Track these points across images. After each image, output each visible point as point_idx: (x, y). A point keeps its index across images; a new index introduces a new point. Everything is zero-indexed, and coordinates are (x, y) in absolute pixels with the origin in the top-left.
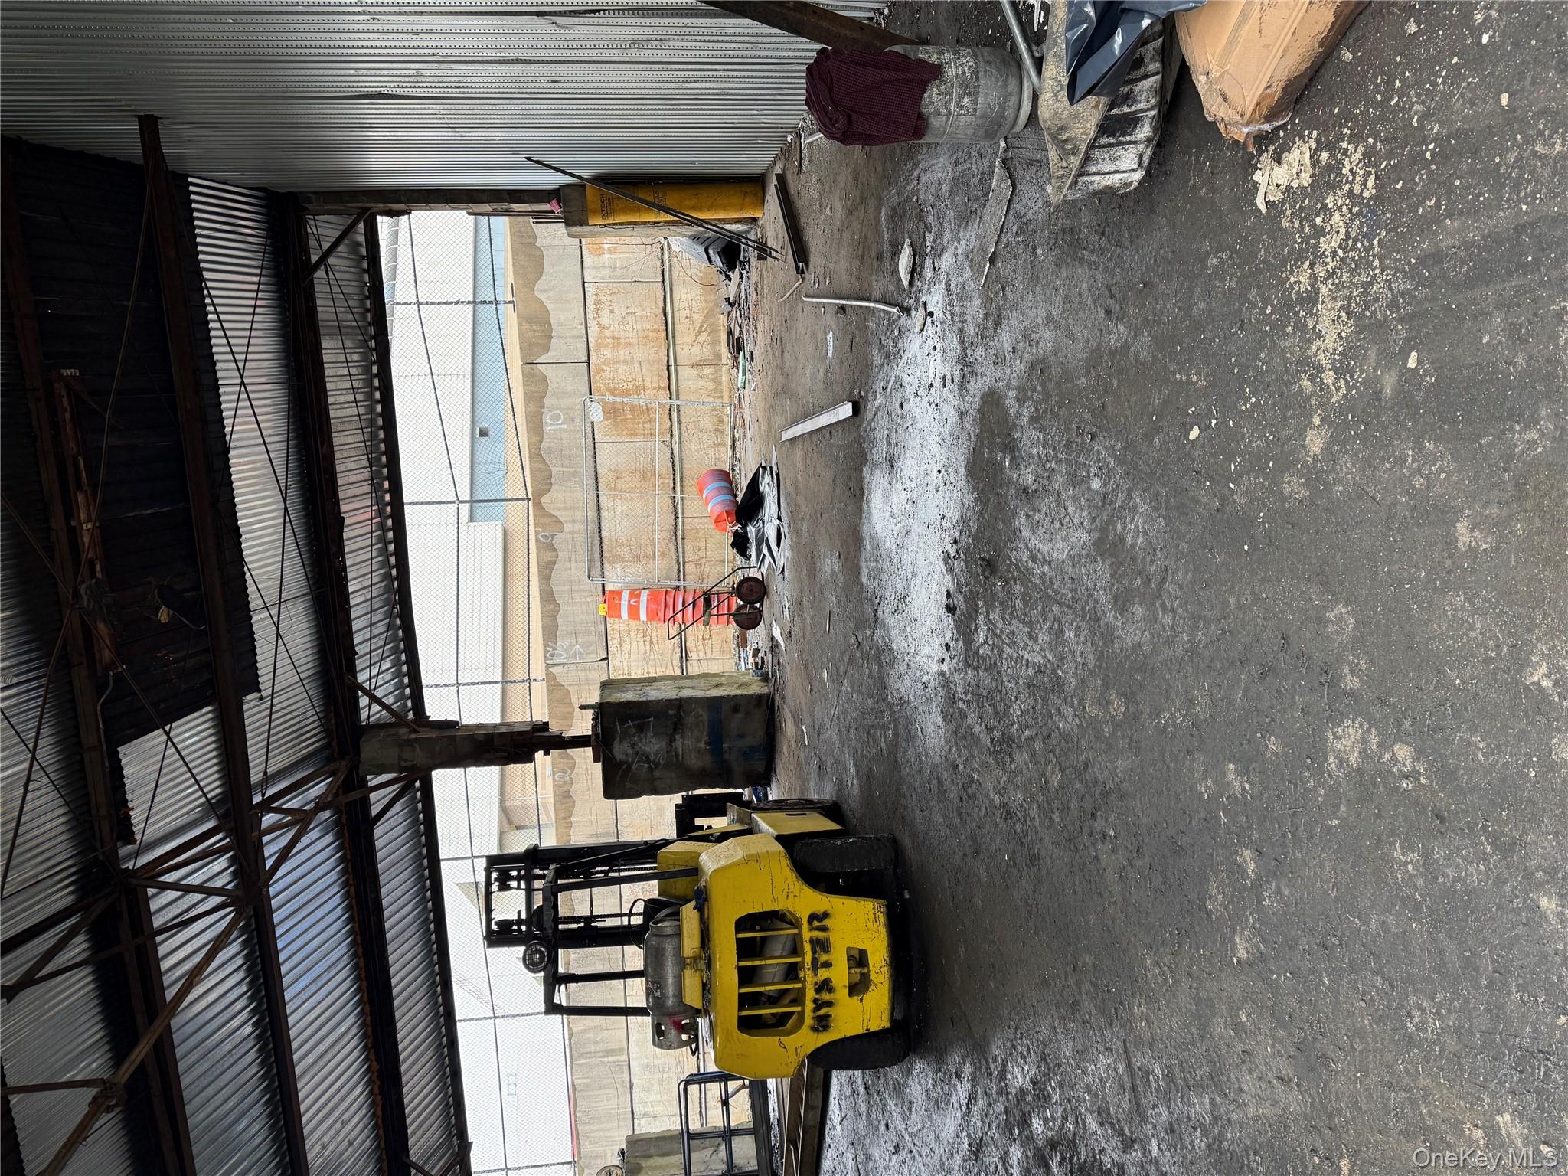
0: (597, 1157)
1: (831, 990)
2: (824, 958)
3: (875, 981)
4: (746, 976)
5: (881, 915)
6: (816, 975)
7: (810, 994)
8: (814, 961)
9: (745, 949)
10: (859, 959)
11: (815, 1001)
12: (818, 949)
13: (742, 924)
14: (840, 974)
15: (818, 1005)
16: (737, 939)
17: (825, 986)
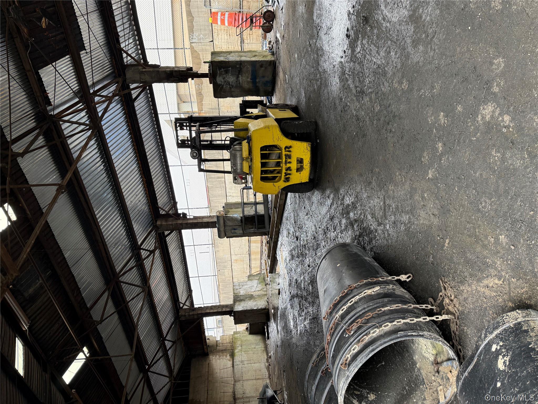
0: (216, 207)
1: (290, 170)
2: (289, 160)
3: (305, 168)
4: (263, 165)
5: (309, 147)
6: (286, 165)
7: (284, 171)
8: (286, 161)
9: (263, 156)
10: (300, 161)
11: (285, 173)
12: (287, 157)
13: (263, 149)
14: (294, 165)
15: (286, 174)
16: (261, 154)
17: (289, 169)
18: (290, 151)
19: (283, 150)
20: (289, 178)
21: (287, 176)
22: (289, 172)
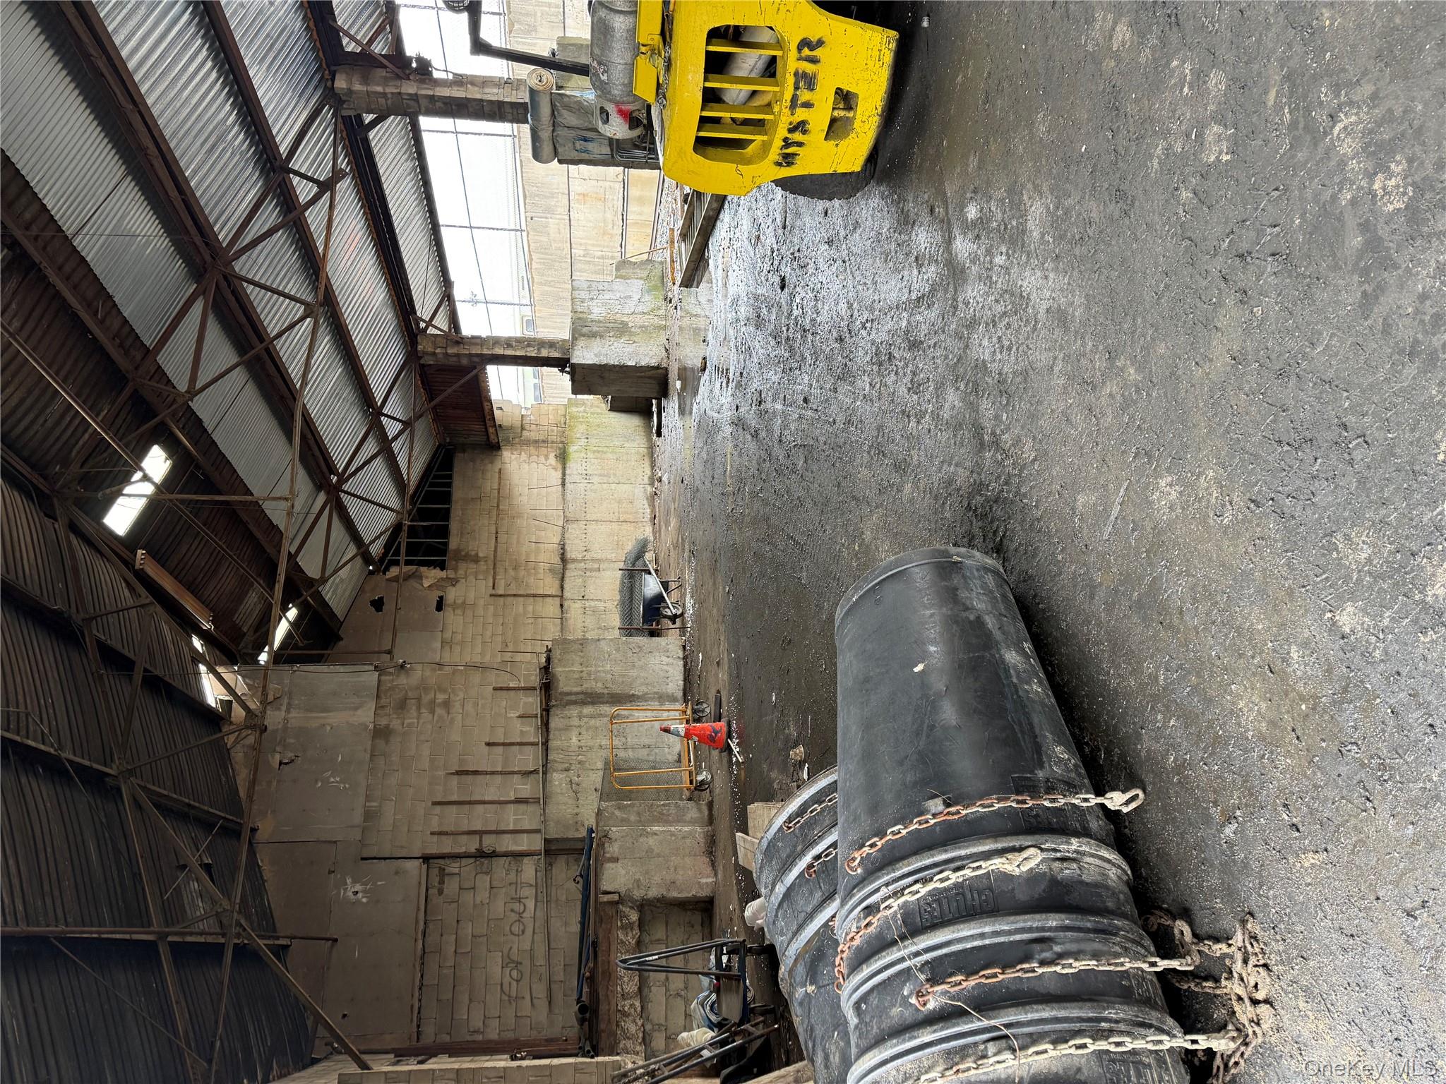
2: (805, 96)
3: (858, 130)
5: (887, 52)
6: (793, 114)
7: (782, 132)
8: (794, 99)
11: (785, 140)
12: (801, 84)
15: (787, 143)
16: (708, 53)
17: (801, 127)
18: (814, 61)
19: (793, 53)
20: (794, 155)
21: (790, 150)
22: (797, 136)
